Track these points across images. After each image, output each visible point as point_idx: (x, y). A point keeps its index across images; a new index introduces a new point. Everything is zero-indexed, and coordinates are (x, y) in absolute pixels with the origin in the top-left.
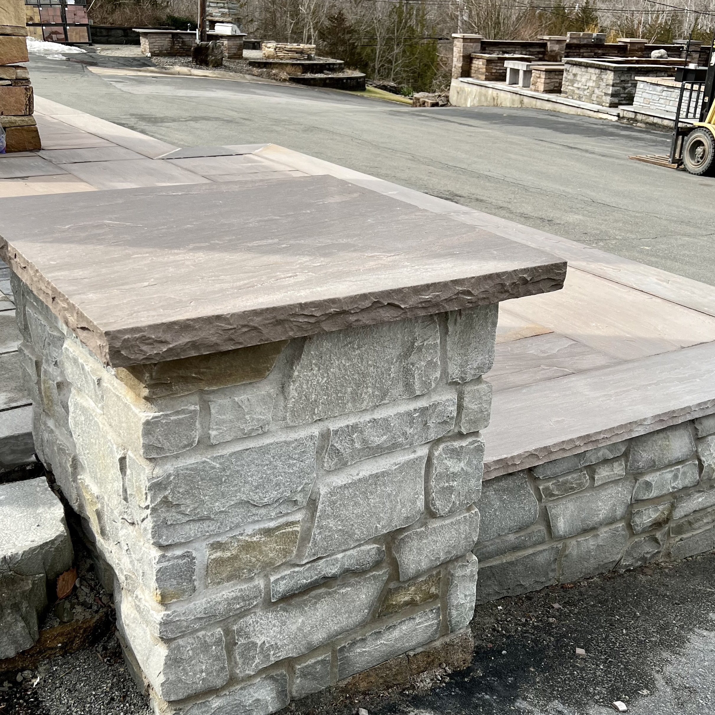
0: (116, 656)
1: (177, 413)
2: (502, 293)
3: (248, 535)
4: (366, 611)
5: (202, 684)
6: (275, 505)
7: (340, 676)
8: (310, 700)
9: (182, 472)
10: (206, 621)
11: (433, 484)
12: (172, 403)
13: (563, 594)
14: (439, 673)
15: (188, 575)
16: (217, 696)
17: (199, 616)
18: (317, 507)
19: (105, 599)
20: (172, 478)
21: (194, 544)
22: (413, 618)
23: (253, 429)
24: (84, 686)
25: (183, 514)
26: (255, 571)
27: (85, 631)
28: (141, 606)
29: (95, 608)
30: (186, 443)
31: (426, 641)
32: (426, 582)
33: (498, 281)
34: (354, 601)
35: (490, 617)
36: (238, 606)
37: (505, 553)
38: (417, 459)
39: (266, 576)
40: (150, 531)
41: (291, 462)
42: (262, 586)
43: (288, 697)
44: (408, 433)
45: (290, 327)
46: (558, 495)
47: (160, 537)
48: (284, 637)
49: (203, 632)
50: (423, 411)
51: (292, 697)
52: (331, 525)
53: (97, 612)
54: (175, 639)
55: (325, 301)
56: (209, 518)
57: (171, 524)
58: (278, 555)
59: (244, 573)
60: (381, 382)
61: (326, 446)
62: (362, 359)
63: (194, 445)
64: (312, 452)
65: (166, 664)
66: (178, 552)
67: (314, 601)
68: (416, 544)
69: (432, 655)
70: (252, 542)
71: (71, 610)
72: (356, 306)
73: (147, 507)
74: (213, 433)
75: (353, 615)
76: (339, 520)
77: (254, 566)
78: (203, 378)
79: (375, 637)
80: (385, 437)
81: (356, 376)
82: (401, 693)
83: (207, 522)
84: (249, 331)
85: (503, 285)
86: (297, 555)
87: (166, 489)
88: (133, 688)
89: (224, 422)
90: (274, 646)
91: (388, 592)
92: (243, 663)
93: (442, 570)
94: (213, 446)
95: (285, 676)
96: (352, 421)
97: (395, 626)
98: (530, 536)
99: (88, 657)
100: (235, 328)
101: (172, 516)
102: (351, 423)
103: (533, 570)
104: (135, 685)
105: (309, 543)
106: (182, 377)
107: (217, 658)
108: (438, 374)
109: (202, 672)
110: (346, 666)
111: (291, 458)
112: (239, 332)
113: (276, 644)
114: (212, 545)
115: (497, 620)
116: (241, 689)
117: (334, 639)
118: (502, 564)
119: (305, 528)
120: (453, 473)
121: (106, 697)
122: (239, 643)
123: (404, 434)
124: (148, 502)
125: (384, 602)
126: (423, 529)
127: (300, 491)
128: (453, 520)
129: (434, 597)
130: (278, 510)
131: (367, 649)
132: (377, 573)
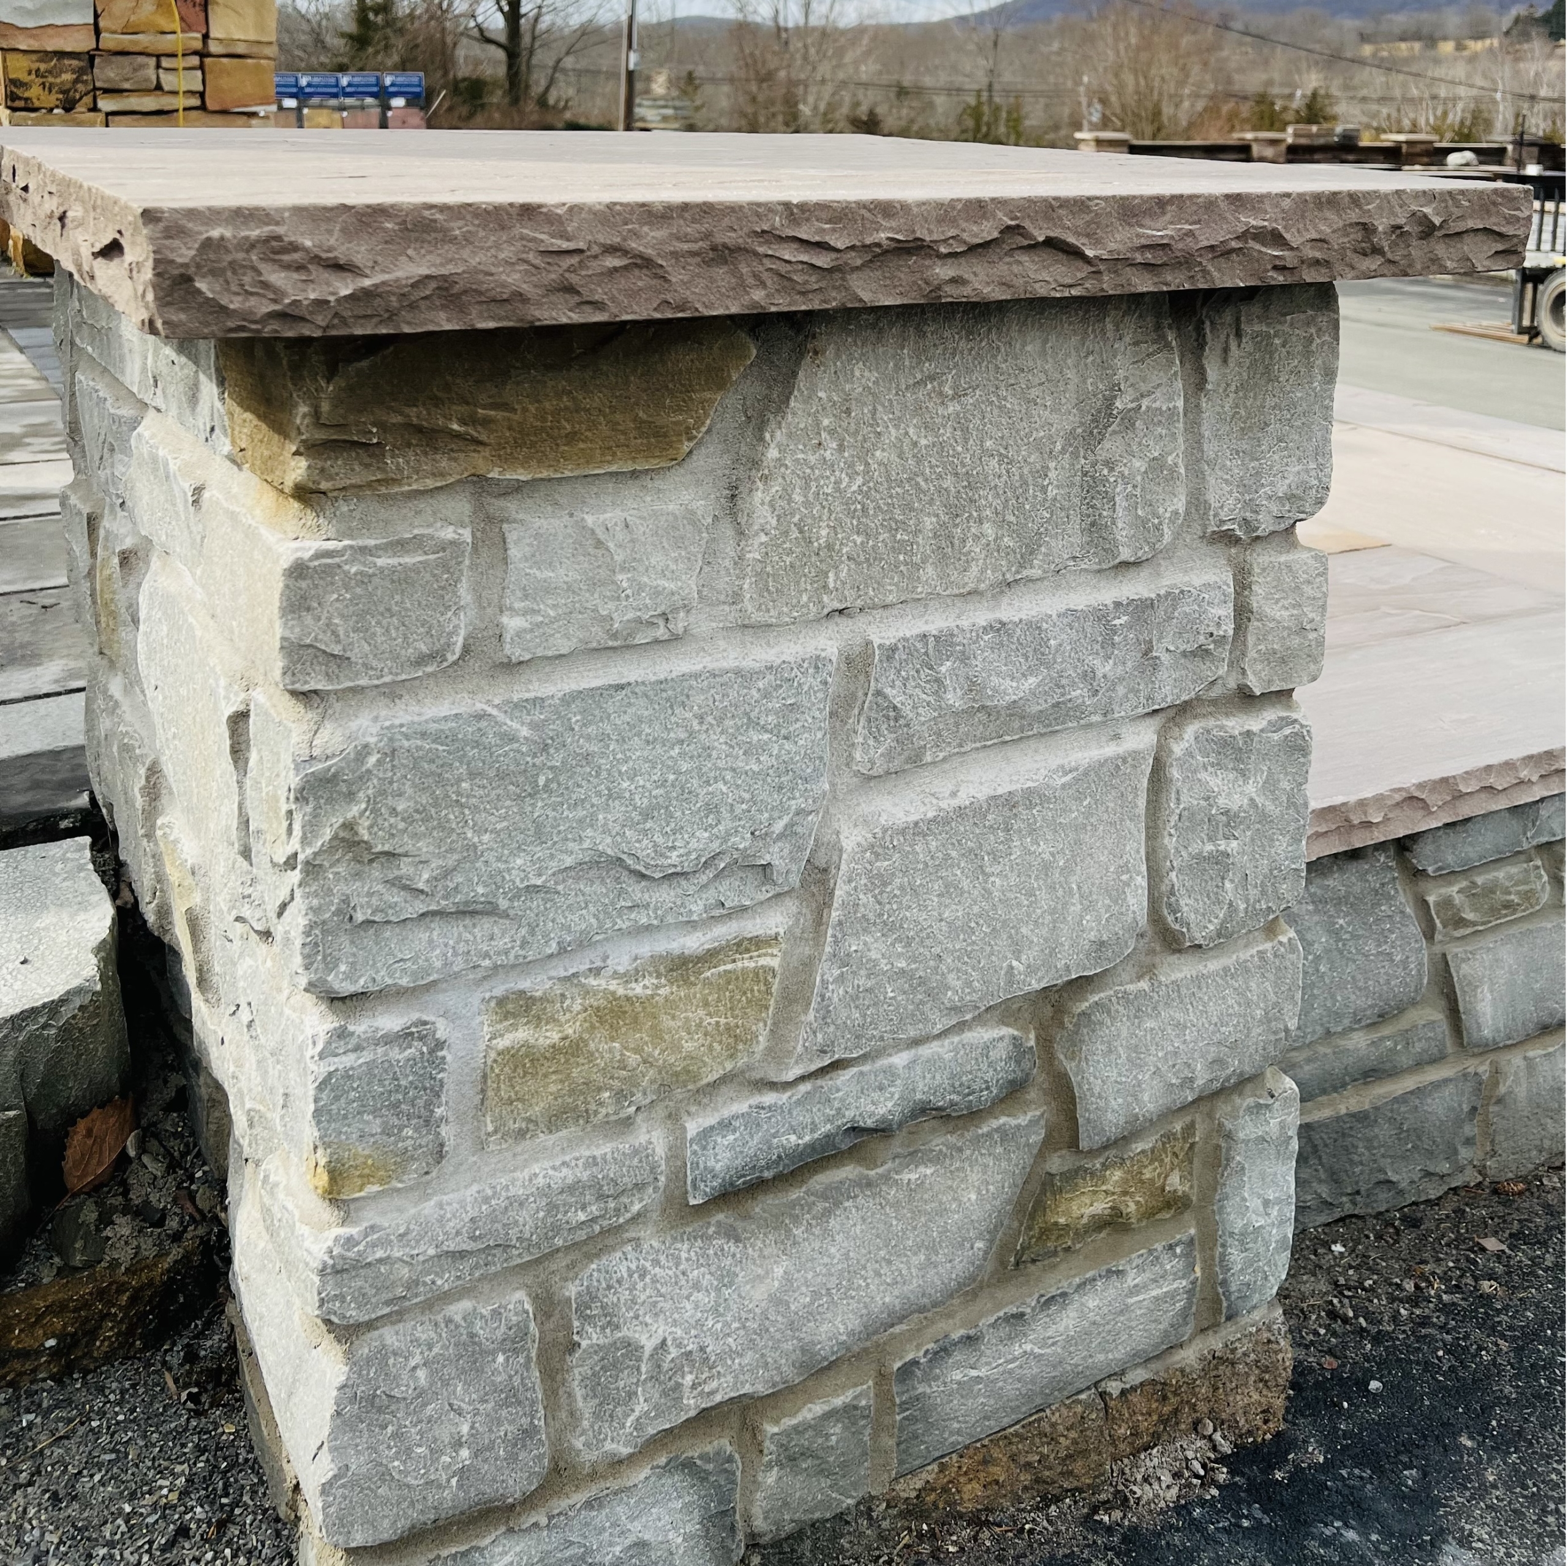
0: (218, 1384)
1: (400, 546)
2: (1365, 255)
3: (616, 975)
4: (979, 1244)
5: (460, 1486)
6: (703, 878)
7: (901, 1462)
8: (808, 1544)
9: (406, 744)
10: (477, 1266)
11: (1170, 843)
12: (383, 514)
13: (1501, 1210)
14: (1194, 1450)
15: (420, 1103)
16: (511, 1530)
17: (451, 1246)
18: (832, 894)
19: (204, 1197)
20: (372, 760)
21: (441, 997)
22: (1119, 1273)
23: (639, 621)
24: (102, 1483)
25: (405, 888)
26: (639, 1096)
27: (134, 1300)
28: (275, 1210)
29: (173, 1224)
30: (424, 649)
31: (1156, 1346)
32: (1154, 1156)
33: (1354, 216)
34: (942, 1211)
35: (1314, 1275)
36: (582, 1216)
37: (1344, 1085)
38: (1125, 761)
39: (674, 1117)
40: (298, 943)
41: (755, 737)
42: (660, 1150)
43: (740, 1536)
44: (1099, 674)
45: (755, 276)
46: (1474, 924)
47: (330, 964)
48: (727, 1324)
49: (466, 1305)
50: (1142, 609)
51: (752, 1535)
52: (874, 955)
53: (177, 1237)
54: (370, 1325)
55: (862, 205)
56: (490, 910)
57: (369, 923)
58: (711, 1048)
59: (601, 1104)
60: (1020, 507)
61: (860, 694)
62: (965, 431)
63: (451, 658)
64: (817, 712)
65: (338, 1413)
66: (390, 1021)
67: (820, 1206)
68: (1124, 1033)
69: (1175, 1394)
70: (628, 998)
71: (98, 1230)
72: (952, 233)
73: (291, 862)
74: (512, 623)
75: (941, 1258)
76: (899, 940)
77: (632, 1081)
78: (483, 437)
79: (1004, 1331)
80: (1032, 680)
81: (948, 482)
82: (1088, 1522)
83: (486, 925)
84: (625, 268)
85: (1367, 229)
86: (769, 1050)
87: (351, 796)
88: (254, 1493)
89: (548, 589)
90: (696, 1356)
91: (1043, 1184)
92: (597, 1415)
93: (1198, 1118)
94: (511, 667)
95: (730, 1459)
96: (936, 622)
97: (1064, 1295)
98: (1406, 1036)
99: (133, 1386)
100: (580, 251)
101: (370, 894)
102: (932, 628)
103: (1419, 1138)
104: (262, 1482)
105: (806, 1011)
106: (419, 430)
107: (511, 1397)
108: (1180, 503)
109: (458, 1444)
110: (920, 1427)
111: (752, 723)
112: (595, 267)
113: (702, 1349)
114: (501, 1002)
115: (1336, 1284)
116: (589, 1505)
117: (883, 1337)
118: (1338, 1119)
119: (794, 962)
120: (1226, 813)
121: (162, 1524)
122: (584, 1344)
123: (1089, 676)
124: (295, 845)
125: (1032, 1217)
126: (1144, 985)
127: (782, 836)
128: (1228, 960)
129: (1176, 1204)
130: (711, 896)
131: (983, 1372)
132: (1013, 1122)
